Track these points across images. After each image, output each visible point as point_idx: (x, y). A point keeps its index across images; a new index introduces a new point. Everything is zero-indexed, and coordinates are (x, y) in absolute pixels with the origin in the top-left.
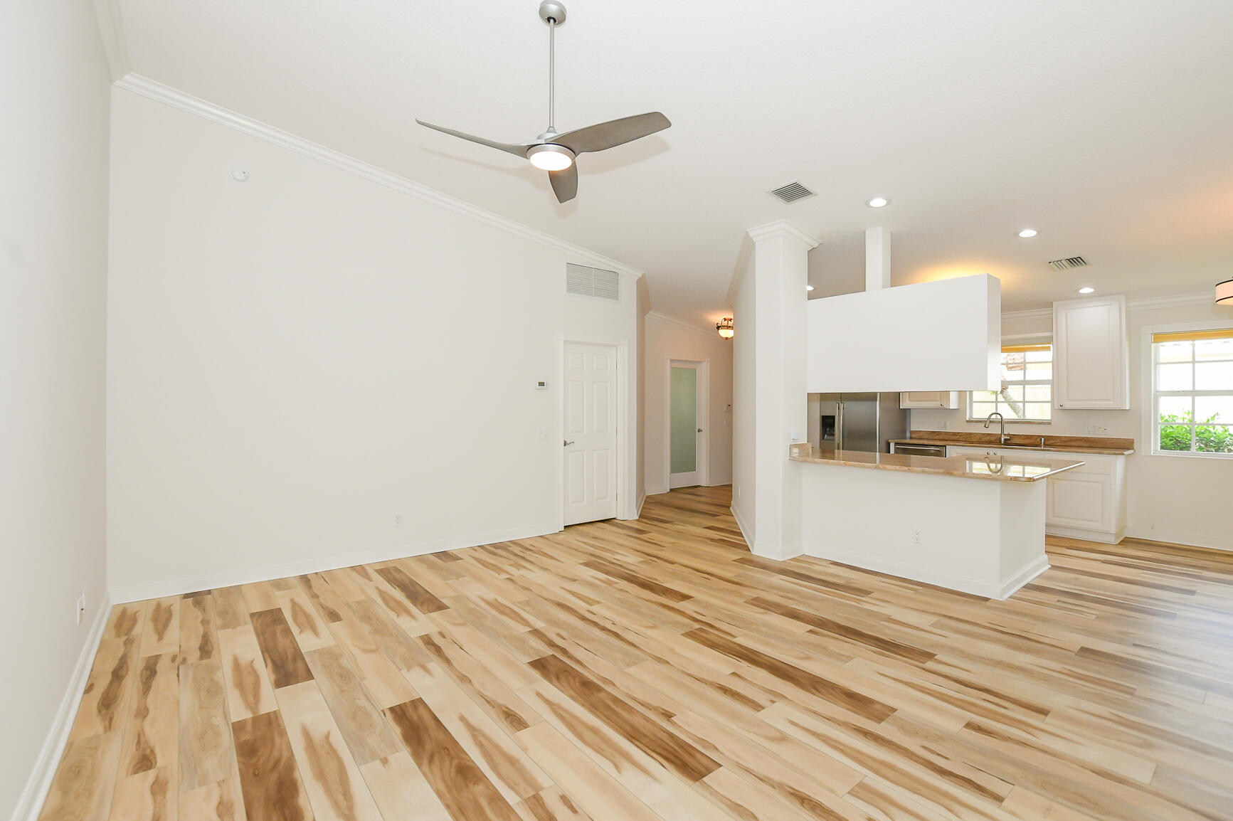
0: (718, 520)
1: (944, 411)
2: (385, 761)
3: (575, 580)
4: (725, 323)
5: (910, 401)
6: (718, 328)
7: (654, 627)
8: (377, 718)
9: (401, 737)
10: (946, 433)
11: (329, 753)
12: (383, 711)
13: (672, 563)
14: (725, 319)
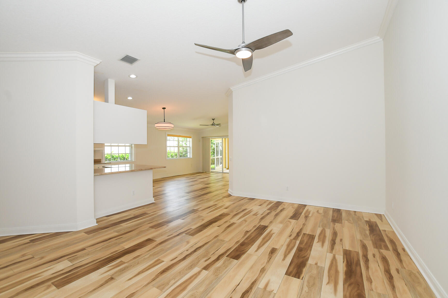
2: (316, 264)
8: (306, 278)
9: (306, 267)
11: (331, 277)
12: (302, 279)
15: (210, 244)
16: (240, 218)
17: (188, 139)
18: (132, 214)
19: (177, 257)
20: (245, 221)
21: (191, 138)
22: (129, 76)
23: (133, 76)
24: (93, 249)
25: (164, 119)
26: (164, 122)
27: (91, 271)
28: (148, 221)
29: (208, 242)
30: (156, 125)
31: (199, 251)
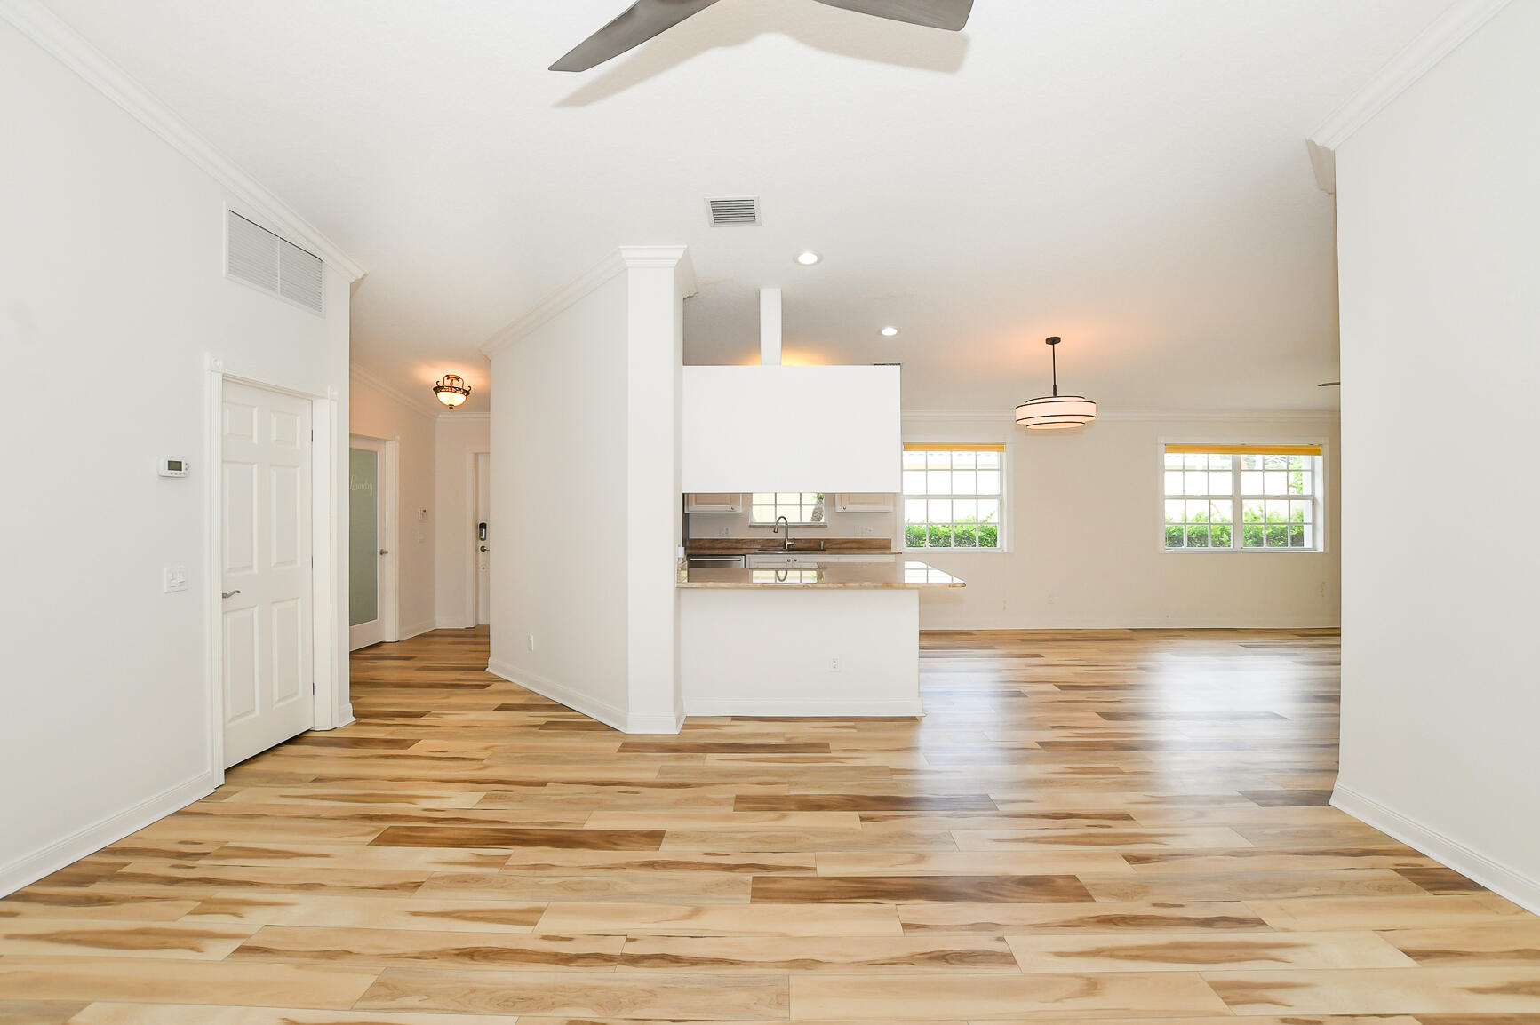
0: (492, 693)
1: (732, 516)
3: (417, 885)
4: (448, 383)
5: (696, 503)
6: (438, 389)
7: (697, 912)
10: (729, 540)
13: (543, 784)
14: (448, 377)
15: (719, 976)
16: (1097, 953)
17: (1303, 461)
18: (778, 732)
19: (571, 939)
20: (1092, 986)
21: (1317, 452)
22: (796, 261)
23: (808, 258)
24: (554, 792)
25: (1055, 386)
26: (1055, 395)
27: (444, 844)
28: (776, 775)
29: (732, 963)
30: (1022, 413)
31: (646, 970)
